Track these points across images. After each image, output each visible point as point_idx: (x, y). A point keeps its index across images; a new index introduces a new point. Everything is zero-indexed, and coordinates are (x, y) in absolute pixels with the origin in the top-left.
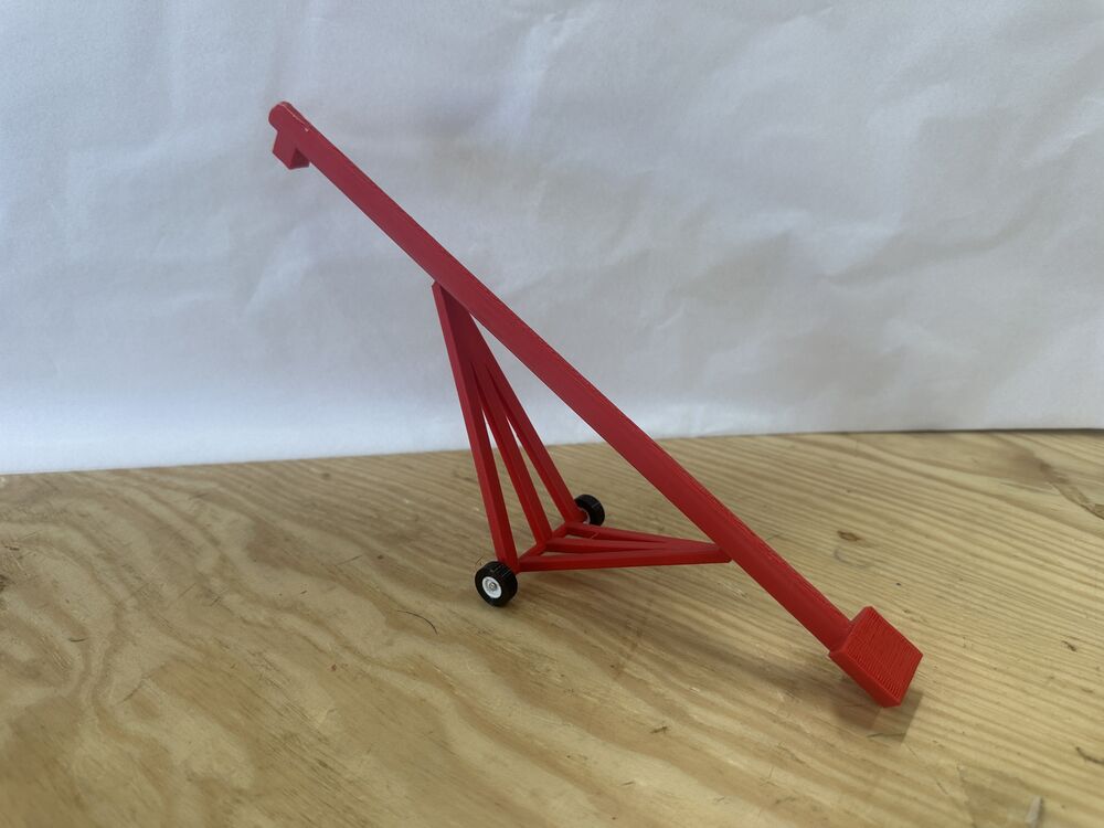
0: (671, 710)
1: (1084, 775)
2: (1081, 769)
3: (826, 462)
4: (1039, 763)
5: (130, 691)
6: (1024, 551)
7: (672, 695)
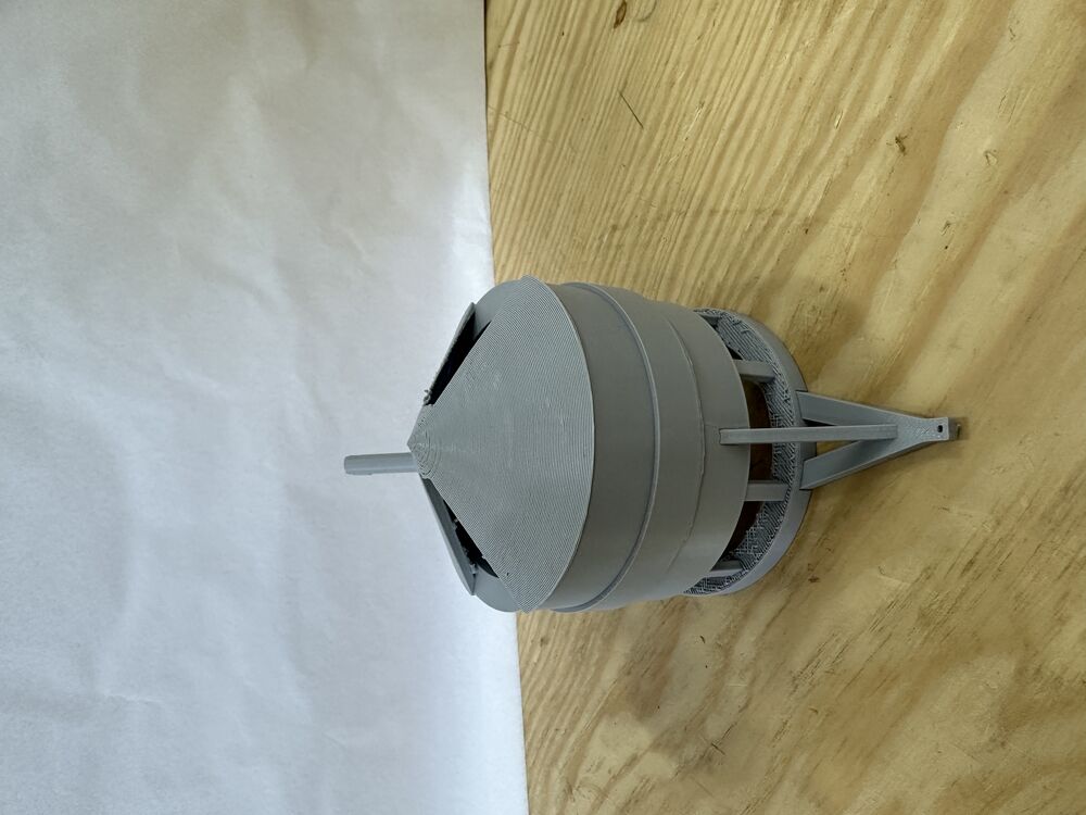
0: (869, 142)
3: (525, 73)
7: (847, 147)
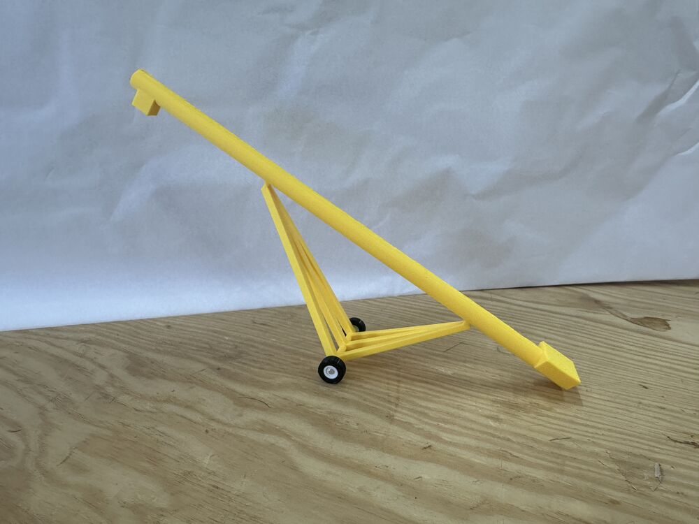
1: (677, 450)
2: (674, 447)
4: (651, 446)
5: (64, 458)
6: (602, 342)
